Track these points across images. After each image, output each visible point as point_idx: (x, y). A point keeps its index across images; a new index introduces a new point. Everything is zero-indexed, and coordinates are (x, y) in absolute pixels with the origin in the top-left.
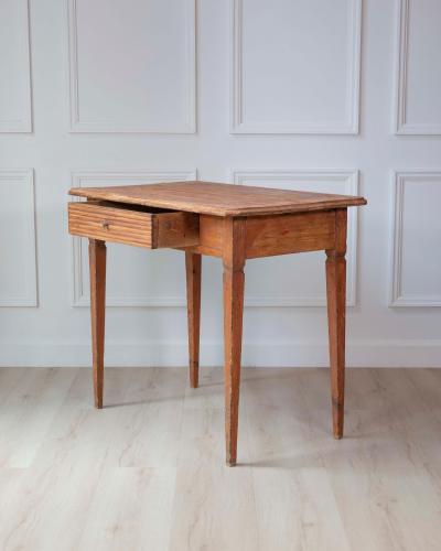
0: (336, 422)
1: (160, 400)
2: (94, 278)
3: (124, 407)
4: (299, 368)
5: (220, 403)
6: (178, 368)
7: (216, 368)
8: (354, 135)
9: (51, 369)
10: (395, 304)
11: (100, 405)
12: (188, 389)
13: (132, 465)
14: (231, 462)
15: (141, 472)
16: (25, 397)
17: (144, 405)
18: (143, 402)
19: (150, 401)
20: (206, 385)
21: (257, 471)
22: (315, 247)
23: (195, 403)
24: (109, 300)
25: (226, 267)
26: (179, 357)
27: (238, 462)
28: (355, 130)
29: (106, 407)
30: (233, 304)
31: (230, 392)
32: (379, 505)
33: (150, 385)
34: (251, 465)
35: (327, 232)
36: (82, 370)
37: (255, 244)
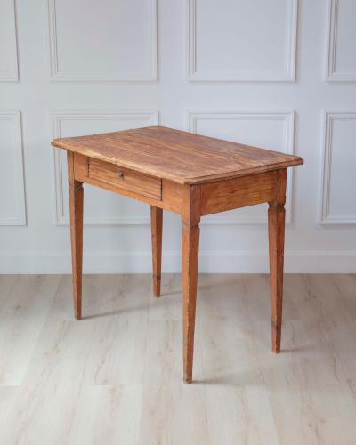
0: (275, 340)
1: (129, 310)
2: (74, 215)
3: (100, 318)
4: (243, 275)
5: (178, 313)
6: (144, 274)
7: (175, 275)
8: (291, 82)
9: (39, 276)
10: (324, 222)
11: (79, 317)
12: (152, 297)
13: (105, 382)
14: (187, 380)
15: (113, 390)
16: (18, 307)
17: (116, 316)
18: (114, 313)
19: (120, 312)
20: (167, 294)
21: (210, 389)
22: (259, 201)
23: (157, 314)
24: (86, 220)
25: (184, 223)
26: (144, 265)
27: (193, 379)
28: (292, 77)
29: (84, 318)
30: (190, 254)
31: (188, 325)
32: (311, 426)
33: (121, 294)
34: (204, 382)
35: (270, 187)
36: (64, 276)
37: (209, 202)
